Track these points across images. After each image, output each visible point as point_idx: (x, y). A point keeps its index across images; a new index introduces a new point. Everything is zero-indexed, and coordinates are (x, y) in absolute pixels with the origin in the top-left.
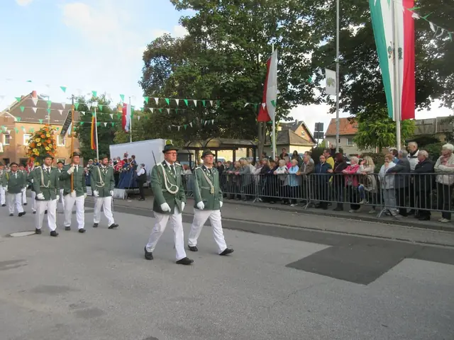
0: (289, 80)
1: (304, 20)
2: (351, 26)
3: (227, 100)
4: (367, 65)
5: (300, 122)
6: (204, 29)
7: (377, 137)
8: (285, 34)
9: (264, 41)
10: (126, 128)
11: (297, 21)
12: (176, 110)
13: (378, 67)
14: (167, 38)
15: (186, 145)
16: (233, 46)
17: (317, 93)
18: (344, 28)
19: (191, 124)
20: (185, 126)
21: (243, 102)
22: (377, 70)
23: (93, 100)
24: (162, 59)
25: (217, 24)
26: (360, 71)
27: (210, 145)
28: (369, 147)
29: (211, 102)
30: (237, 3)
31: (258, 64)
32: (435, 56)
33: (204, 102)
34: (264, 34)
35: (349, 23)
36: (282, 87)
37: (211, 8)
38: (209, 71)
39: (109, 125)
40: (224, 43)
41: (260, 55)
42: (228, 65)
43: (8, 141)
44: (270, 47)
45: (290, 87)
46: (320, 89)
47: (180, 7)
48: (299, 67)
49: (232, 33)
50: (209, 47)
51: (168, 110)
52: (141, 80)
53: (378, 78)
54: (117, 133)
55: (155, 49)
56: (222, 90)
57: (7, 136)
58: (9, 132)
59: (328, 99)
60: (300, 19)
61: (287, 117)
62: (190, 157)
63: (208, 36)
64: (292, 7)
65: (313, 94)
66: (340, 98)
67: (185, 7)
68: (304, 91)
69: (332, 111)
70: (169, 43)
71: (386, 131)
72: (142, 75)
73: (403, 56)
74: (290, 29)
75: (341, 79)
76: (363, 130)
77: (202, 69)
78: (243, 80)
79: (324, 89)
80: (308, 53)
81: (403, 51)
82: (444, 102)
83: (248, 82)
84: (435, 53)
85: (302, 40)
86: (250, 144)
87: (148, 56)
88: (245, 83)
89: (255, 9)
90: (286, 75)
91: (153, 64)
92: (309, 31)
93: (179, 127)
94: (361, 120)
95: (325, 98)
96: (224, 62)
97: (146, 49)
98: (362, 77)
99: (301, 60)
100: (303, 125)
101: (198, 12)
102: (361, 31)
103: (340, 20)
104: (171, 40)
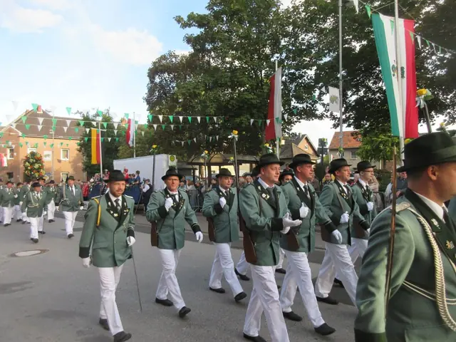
0: (292, 96)
1: (307, 38)
2: (354, 44)
3: (231, 116)
4: (369, 81)
5: (303, 136)
6: (209, 46)
7: (381, 151)
8: (289, 51)
9: (267, 57)
10: (130, 143)
11: (300, 38)
12: (180, 126)
13: (381, 83)
14: (172, 55)
15: (190, 161)
16: (237, 63)
17: (320, 109)
18: (346, 46)
19: (195, 139)
20: (189, 142)
21: (247, 118)
22: (380, 85)
23: (97, 115)
24: (166, 75)
25: (222, 41)
26: (363, 87)
27: (213, 160)
28: (373, 160)
29: (215, 118)
30: (241, 21)
31: (262, 81)
32: (438, 72)
33: (207, 118)
34: (268, 51)
35: (351, 41)
36: (286, 102)
37: (216, 26)
38: (213, 87)
39: (113, 140)
40: (227, 59)
41: (263, 72)
42: (232, 81)
43: (12, 156)
44: (274, 63)
45: (294, 103)
46: (324, 105)
47: (185, 25)
48: (302, 83)
49: (236, 50)
50: (213, 63)
51: (172, 126)
52: (146, 96)
53: (380, 93)
54: (120, 148)
55: (159, 66)
56: (226, 107)
57: (12, 151)
58: (14, 146)
59: (331, 114)
60: (303, 36)
61: (291, 132)
62: (194, 173)
63: (213, 53)
64: (295, 24)
65: (316, 110)
66: (344, 113)
67: (190, 26)
68: (307, 106)
69: (335, 126)
70: (174, 60)
71: (390, 145)
72: (147, 91)
73: (405, 75)
74: (293, 46)
75: (344, 95)
76: (367, 144)
77: (206, 85)
78: (247, 97)
79: (328, 105)
80: (311, 70)
81: (405, 70)
82: (447, 118)
83: (252, 99)
84: (437, 70)
85: (305, 57)
86: (254, 159)
87: (153, 73)
88: (248, 100)
89: (259, 27)
90: (289, 91)
91: (157, 80)
92: (313, 48)
93: (183, 143)
94: (364, 135)
95: (329, 114)
96: (228, 79)
97: (151, 66)
98: (365, 92)
99: (304, 76)
100: (307, 139)
101: (202, 30)
102: (363, 48)
103: (343, 37)
104: (176, 57)
